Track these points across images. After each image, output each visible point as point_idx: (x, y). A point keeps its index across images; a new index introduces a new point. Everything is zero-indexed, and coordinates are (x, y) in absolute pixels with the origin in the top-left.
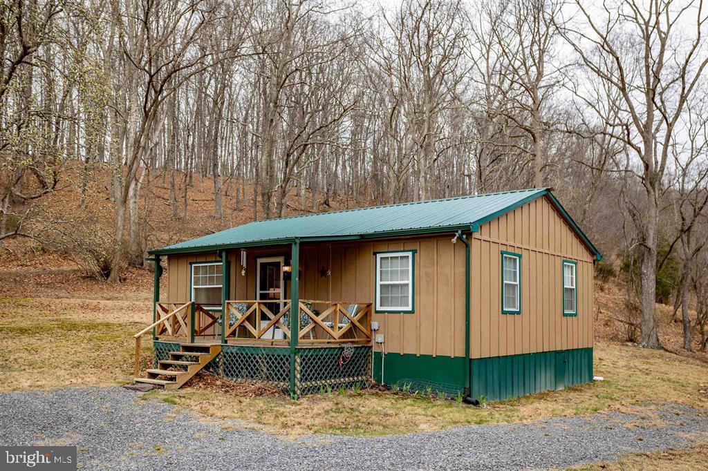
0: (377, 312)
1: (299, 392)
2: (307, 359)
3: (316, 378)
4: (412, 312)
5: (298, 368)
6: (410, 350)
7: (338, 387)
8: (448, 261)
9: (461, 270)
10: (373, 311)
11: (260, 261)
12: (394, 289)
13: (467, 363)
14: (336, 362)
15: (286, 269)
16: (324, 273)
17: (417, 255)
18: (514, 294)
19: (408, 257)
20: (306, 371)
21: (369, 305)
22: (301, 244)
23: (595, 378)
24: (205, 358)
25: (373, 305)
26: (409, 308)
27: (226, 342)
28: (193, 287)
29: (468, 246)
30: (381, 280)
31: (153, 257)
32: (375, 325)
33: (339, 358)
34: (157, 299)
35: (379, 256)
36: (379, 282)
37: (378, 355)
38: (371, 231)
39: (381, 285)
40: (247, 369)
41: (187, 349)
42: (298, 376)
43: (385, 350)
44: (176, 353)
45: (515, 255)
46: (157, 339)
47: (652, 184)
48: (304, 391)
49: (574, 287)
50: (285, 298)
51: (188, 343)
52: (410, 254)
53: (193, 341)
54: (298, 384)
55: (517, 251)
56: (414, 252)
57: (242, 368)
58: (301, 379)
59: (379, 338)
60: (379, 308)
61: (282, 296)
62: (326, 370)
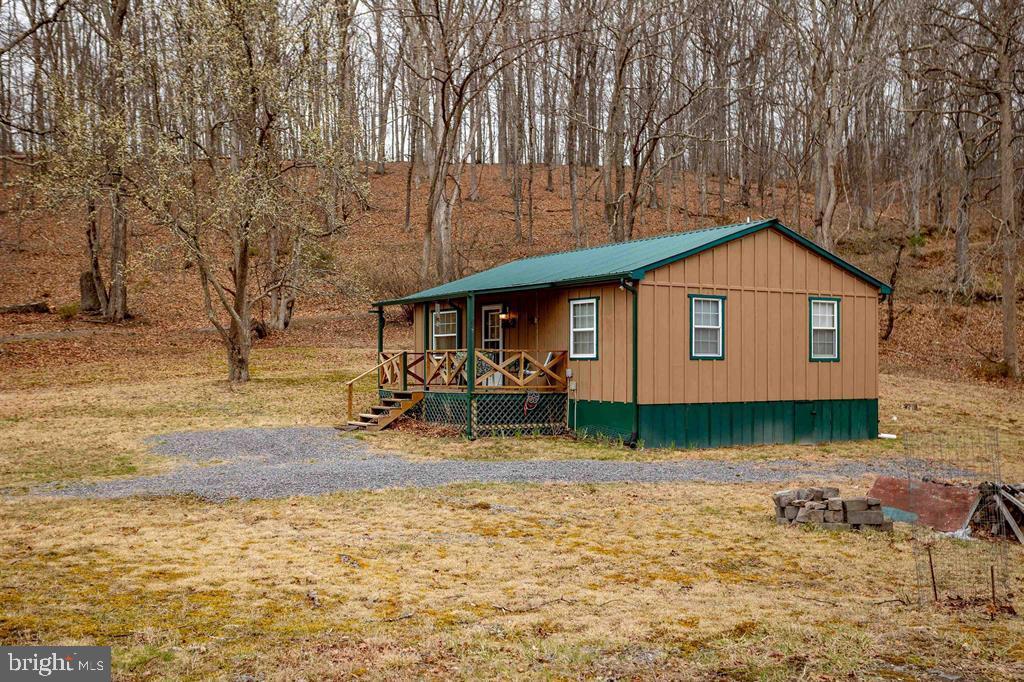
0: (572, 359)
1: (475, 434)
2: (484, 404)
3: (496, 422)
4: (597, 359)
5: (475, 412)
6: (596, 397)
7: (529, 432)
10: (568, 358)
11: (485, 308)
12: (584, 336)
13: (635, 408)
14: (520, 408)
15: (503, 316)
16: (531, 320)
17: (600, 301)
18: (716, 338)
19: (593, 303)
20: (484, 415)
21: (564, 353)
22: (476, 296)
24: (408, 404)
25: (568, 352)
26: (594, 355)
27: (428, 389)
28: (434, 335)
29: (635, 293)
30: (575, 327)
31: (376, 309)
32: (569, 373)
33: (524, 404)
34: (381, 349)
35: (572, 303)
36: (572, 330)
37: (572, 401)
38: (561, 280)
39: (573, 333)
40: (441, 413)
41: (398, 395)
42: (475, 419)
43: (576, 397)
44: (387, 399)
45: (717, 297)
46: (381, 387)
48: (481, 433)
49: (836, 328)
51: (400, 390)
52: (594, 301)
53: (405, 389)
54: (475, 426)
55: (718, 293)
56: (598, 299)
57: (437, 413)
58: (478, 422)
59: (572, 385)
60: (572, 356)
61: (501, 344)
62: (508, 415)
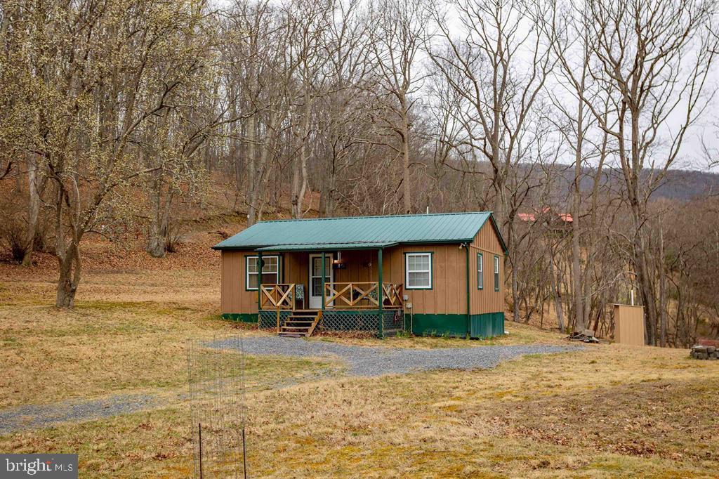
0: (407, 289)
1: (383, 336)
4: (431, 289)
5: (383, 322)
6: (430, 311)
8: (455, 259)
9: (463, 264)
10: (404, 289)
11: (312, 256)
12: (418, 275)
13: (467, 317)
14: (393, 319)
15: (336, 261)
16: (364, 264)
17: (434, 256)
18: (481, 278)
19: (428, 256)
21: (401, 286)
23: (505, 332)
24: (317, 319)
25: (404, 286)
26: (430, 287)
27: (324, 309)
28: (248, 273)
29: (468, 251)
30: (410, 270)
32: (406, 297)
33: (394, 317)
35: (408, 255)
37: (408, 315)
39: (409, 273)
40: (344, 324)
43: (412, 313)
45: (481, 254)
47: (499, 185)
49: (498, 273)
50: (334, 282)
52: (430, 254)
55: (481, 252)
56: (432, 253)
57: (340, 324)
59: (409, 305)
60: (408, 287)
61: (332, 279)
